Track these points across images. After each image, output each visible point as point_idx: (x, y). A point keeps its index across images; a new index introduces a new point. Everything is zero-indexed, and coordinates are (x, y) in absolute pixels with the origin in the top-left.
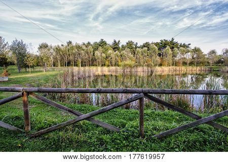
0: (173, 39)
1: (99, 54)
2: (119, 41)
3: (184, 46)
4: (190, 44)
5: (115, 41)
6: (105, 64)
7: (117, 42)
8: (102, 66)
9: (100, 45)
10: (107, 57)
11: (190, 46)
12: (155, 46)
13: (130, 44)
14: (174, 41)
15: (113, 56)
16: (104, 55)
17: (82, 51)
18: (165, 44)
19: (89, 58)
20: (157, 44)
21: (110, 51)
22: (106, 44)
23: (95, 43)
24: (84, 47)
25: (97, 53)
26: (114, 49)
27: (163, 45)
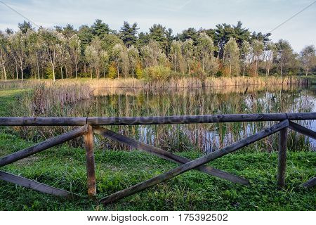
0: (240, 24)
1: (95, 52)
2: (135, 25)
3: (259, 37)
4: (269, 35)
5: (127, 26)
6: (107, 73)
7: (131, 27)
8: (102, 76)
9: (95, 33)
10: (111, 59)
11: (269, 37)
12: (207, 37)
13: (157, 31)
14: (242, 27)
15: (124, 55)
16: (105, 54)
17: (58, 45)
18: (226, 34)
19: (73, 59)
20: (210, 33)
21: (118, 46)
22: (107, 30)
23: (84, 28)
24: (61, 38)
25: (91, 50)
26: (125, 41)
27: (222, 35)
